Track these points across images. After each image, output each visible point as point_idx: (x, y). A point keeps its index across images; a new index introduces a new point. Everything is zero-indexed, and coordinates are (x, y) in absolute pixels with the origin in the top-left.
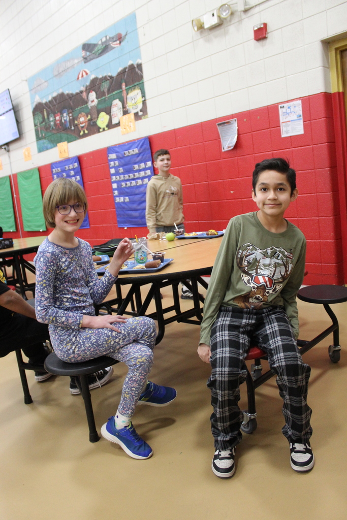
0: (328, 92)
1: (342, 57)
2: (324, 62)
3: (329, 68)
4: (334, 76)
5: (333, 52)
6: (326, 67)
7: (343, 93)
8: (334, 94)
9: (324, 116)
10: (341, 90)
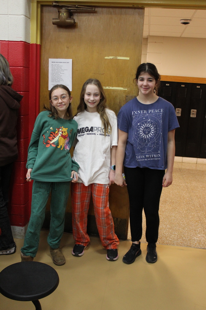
0: (27, 42)
1: (42, 12)
2: (26, 12)
3: (29, 18)
4: (34, 27)
5: (35, 4)
6: (28, 17)
7: (40, 46)
8: (33, 44)
9: (22, 65)
10: (39, 43)
